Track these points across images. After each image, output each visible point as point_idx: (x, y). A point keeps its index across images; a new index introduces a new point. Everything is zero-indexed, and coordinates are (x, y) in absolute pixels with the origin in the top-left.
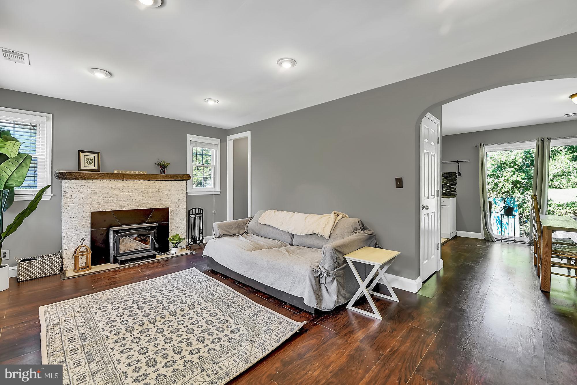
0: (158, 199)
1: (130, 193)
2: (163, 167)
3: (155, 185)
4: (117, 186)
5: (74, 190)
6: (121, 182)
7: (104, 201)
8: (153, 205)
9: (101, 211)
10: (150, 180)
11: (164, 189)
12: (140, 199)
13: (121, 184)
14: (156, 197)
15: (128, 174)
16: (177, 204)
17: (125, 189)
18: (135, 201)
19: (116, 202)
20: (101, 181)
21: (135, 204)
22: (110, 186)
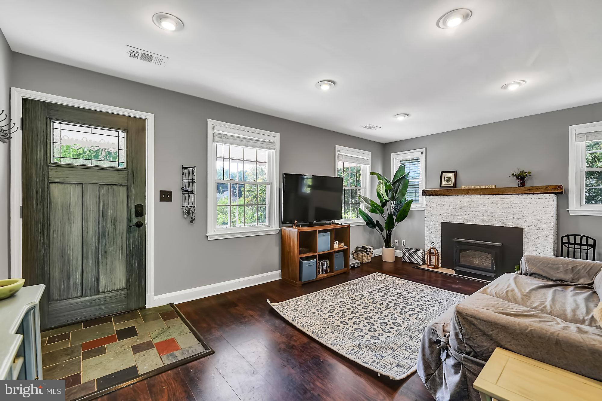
0: (507, 216)
1: (475, 208)
2: (522, 178)
3: (503, 200)
4: (463, 201)
5: (432, 204)
6: (467, 196)
7: (452, 214)
8: (501, 222)
9: (450, 222)
10: (497, 195)
11: (516, 205)
12: (486, 214)
13: (467, 199)
14: (505, 214)
15: (472, 189)
16: (535, 225)
17: (470, 204)
18: (480, 217)
19: (462, 216)
20: (450, 196)
21: (480, 220)
22: (457, 201)
